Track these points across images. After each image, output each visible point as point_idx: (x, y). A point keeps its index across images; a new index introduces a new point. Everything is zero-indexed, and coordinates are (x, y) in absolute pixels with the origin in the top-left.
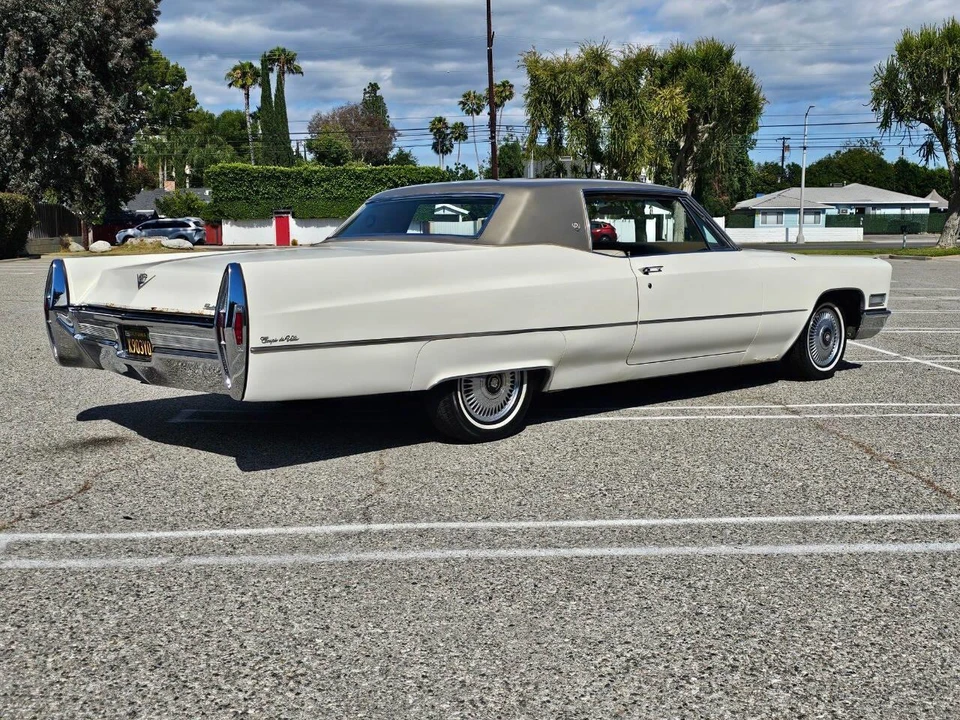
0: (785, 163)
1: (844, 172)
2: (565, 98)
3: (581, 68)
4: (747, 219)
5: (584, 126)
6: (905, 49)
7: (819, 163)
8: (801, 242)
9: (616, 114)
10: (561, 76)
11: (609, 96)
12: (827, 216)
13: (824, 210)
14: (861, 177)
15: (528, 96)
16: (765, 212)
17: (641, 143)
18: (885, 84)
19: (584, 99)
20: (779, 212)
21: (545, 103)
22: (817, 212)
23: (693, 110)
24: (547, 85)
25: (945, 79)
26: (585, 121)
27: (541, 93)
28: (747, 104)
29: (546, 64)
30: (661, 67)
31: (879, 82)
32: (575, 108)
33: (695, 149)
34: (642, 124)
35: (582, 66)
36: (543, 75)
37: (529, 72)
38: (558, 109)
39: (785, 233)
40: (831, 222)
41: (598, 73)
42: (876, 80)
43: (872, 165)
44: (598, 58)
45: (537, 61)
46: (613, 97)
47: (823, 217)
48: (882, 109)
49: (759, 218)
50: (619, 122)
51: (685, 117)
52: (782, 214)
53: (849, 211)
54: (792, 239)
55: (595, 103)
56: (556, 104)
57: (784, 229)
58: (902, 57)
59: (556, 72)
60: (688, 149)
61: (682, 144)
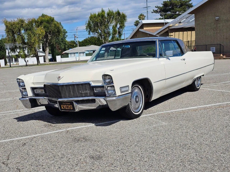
0: (76, 41)
1: (90, 42)
2: (15, 31)
3: (18, 24)
4: (67, 55)
5: (21, 37)
6: (91, 18)
7: (84, 40)
8: (79, 60)
9: (28, 34)
10: (14, 25)
11: (26, 30)
12: (86, 53)
13: (85, 52)
14: (94, 43)
15: (5, 30)
16: (71, 54)
17: (35, 40)
18: (88, 25)
19: (20, 30)
20: (74, 53)
21: (10, 32)
22: (83, 53)
23: (46, 32)
24: (10, 28)
25: (99, 24)
26: (21, 35)
27: (9, 29)
28: (58, 30)
29: (9, 22)
30: (38, 23)
31: (87, 25)
32: (18, 33)
33: (48, 41)
34: (35, 36)
35: (18, 23)
36: (9, 25)
37: (5, 25)
38: (13, 33)
39: (75, 58)
40: (87, 55)
41: (22, 25)
42: (86, 24)
43: (97, 40)
44: (22, 21)
45: (7, 22)
46: (27, 30)
47: (85, 54)
48: (88, 30)
49: (69, 55)
50: (29, 36)
51: (44, 34)
52: (75, 54)
53: (91, 52)
54: (77, 60)
55: (23, 31)
56: (13, 32)
57: (75, 57)
58: (91, 20)
59: (12, 24)
60: (47, 41)
61: (45, 40)
